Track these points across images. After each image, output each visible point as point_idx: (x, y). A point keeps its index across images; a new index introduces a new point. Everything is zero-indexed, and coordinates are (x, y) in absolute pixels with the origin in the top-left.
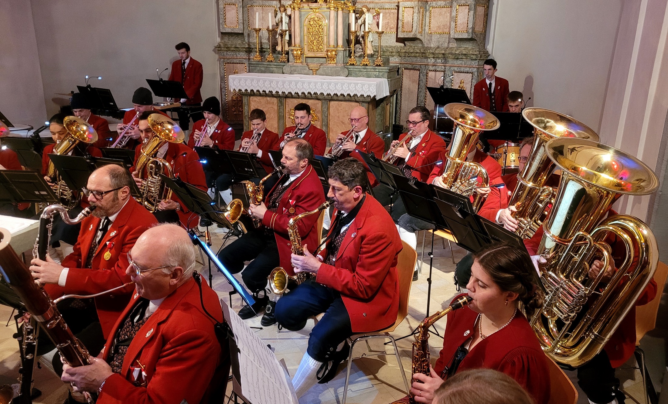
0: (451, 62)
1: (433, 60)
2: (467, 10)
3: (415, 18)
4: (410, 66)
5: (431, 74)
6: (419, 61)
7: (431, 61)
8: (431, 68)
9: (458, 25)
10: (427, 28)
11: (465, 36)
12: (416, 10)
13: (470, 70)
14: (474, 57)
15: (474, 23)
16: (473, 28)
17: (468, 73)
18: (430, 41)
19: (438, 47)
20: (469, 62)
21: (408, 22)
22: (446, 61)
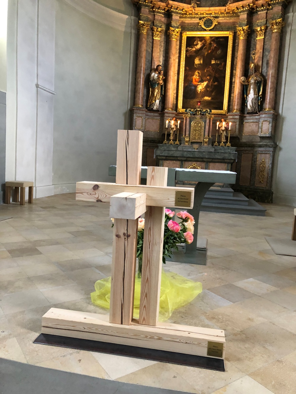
0: (257, 149)
1: (246, 148)
2: (268, 123)
3: (237, 127)
9: (263, 130)
10: (242, 132)
11: (268, 135)
12: (238, 123)
13: (269, 152)
14: (271, 146)
15: (272, 130)
16: (271, 132)
17: (267, 154)
18: (244, 138)
19: (249, 142)
20: (268, 149)
21: (232, 130)
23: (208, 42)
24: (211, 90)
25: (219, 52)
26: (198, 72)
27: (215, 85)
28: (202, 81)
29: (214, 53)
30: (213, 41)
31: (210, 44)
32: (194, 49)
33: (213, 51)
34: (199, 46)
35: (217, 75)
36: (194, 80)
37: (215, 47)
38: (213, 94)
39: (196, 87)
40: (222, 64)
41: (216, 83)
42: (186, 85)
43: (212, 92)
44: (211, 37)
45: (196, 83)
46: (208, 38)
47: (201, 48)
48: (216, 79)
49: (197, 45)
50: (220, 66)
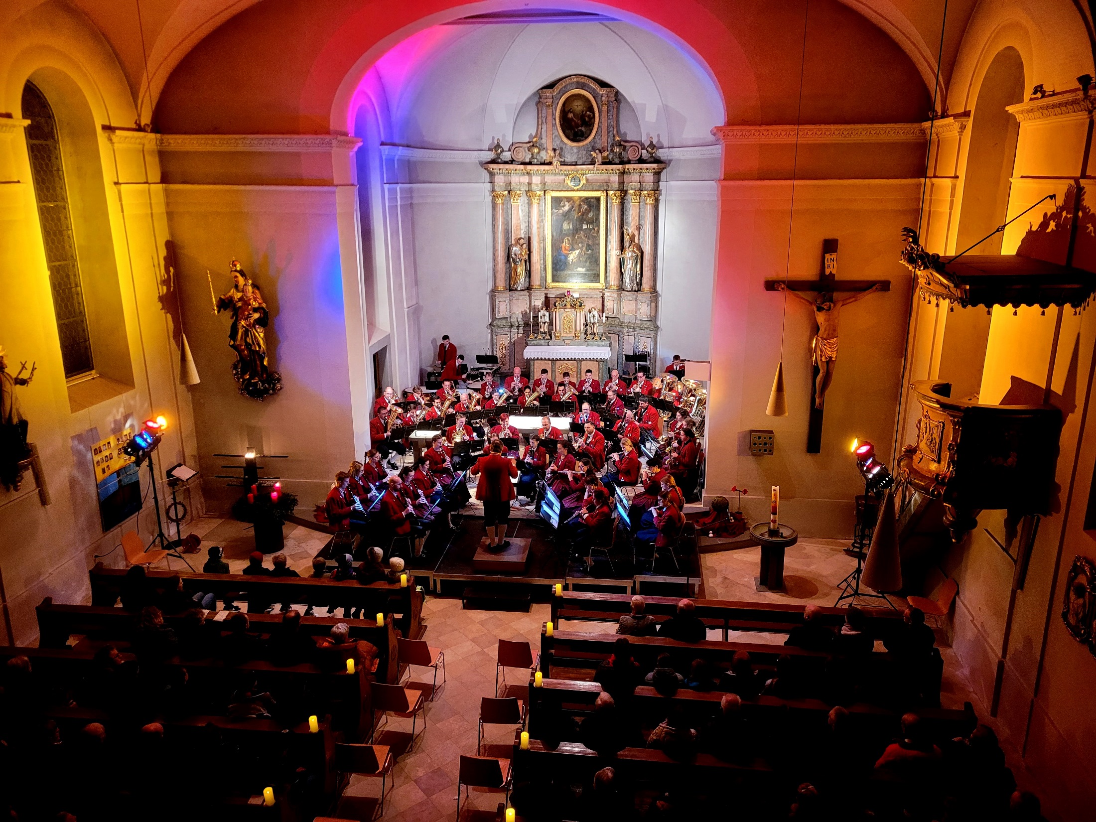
0: (638, 331)
1: (627, 329)
2: (645, 306)
3: (615, 307)
4: (612, 332)
5: (625, 337)
6: (618, 329)
7: (626, 330)
8: (625, 334)
9: (641, 313)
10: (622, 311)
12: (615, 302)
14: (652, 329)
15: (651, 313)
16: (650, 315)
17: (648, 337)
18: (624, 318)
19: (629, 322)
20: (648, 332)
21: (611, 308)
22: (635, 331)
23: (577, 203)
24: (584, 259)
25: (591, 215)
26: (568, 239)
27: (588, 254)
28: (573, 249)
29: (584, 217)
30: (583, 201)
31: (580, 205)
32: (561, 211)
33: (583, 214)
34: (566, 208)
35: (590, 242)
36: (563, 249)
37: (586, 209)
38: (588, 264)
39: (566, 256)
40: (594, 229)
41: (590, 252)
42: (555, 254)
43: (586, 261)
44: (580, 198)
45: (566, 252)
46: (577, 198)
47: (570, 211)
48: (589, 247)
49: (564, 206)
50: (593, 231)
